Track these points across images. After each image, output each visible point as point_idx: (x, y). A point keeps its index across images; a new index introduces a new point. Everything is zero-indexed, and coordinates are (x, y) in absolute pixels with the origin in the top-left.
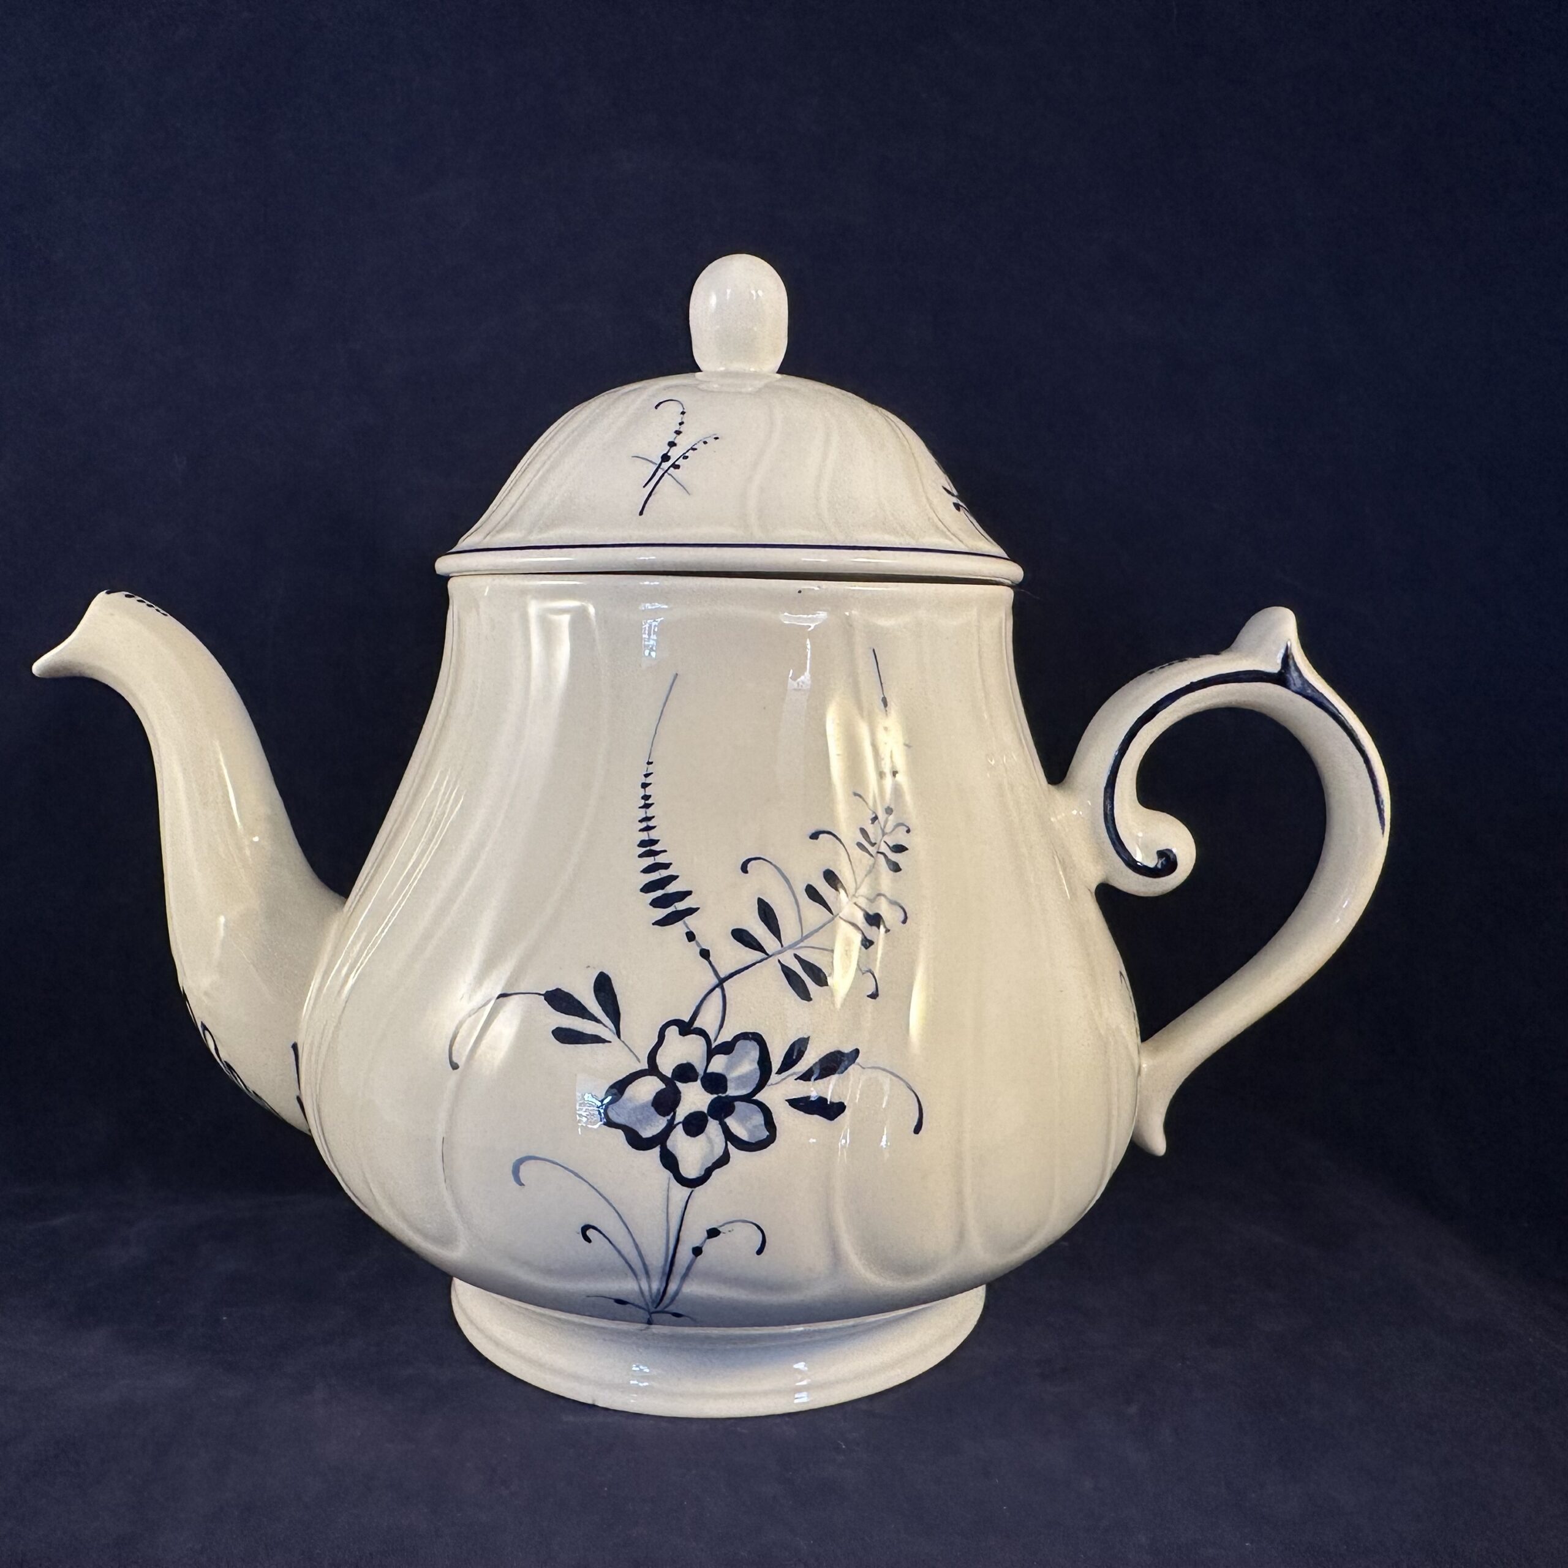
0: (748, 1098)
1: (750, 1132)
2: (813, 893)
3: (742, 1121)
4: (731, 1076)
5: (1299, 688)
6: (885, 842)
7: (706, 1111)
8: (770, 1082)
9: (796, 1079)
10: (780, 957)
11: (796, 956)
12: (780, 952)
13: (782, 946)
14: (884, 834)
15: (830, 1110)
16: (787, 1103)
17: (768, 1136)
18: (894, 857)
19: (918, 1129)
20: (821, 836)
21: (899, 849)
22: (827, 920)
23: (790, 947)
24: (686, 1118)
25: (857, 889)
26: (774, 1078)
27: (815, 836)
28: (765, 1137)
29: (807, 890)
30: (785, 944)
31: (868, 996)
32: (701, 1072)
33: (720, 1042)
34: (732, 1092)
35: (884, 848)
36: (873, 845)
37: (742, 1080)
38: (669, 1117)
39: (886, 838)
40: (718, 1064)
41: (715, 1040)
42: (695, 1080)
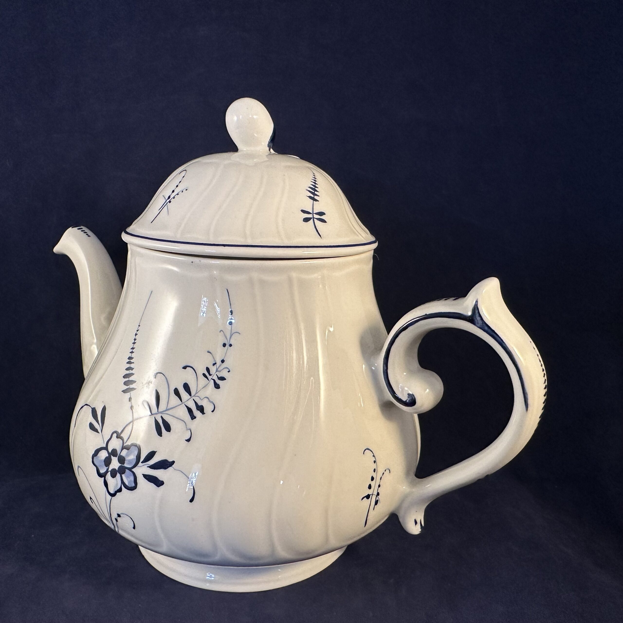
0: (130, 469)
1: (129, 482)
2: (177, 392)
3: (127, 477)
4: (127, 459)
5: (480, 325)
6: (216, 375)
7: (117, 469)
8: (138, 465)
9: (148, 467)
10: (156, 416)
11: (162, 417)
12: (156, 414)
13: (158, 411)
14: (217, 371)
15: (158, 483)
16: (143, 475)
17: (134, 486)
18: (218, 382)
19: (192, 500)
20: (188, 368)
21: (222, 379)
22: (179, 404)
23: (161, 412)
24: (112, 470)
25: (196, 393)
26: (140, 464)
27: (185, 368)
28: (133, 486)
29: (174, 390)
30: (159, 410)
31: (186, 440)
32: (118, 455)
33: (127, 444)
34: (126, 465)
35: (215, 378)
36: (210, 375)
37: (130, 462)
38: (107, 468)
39: (217, 373)
40: (124, 453)
41: (125, 443)
42: (116, 457)
